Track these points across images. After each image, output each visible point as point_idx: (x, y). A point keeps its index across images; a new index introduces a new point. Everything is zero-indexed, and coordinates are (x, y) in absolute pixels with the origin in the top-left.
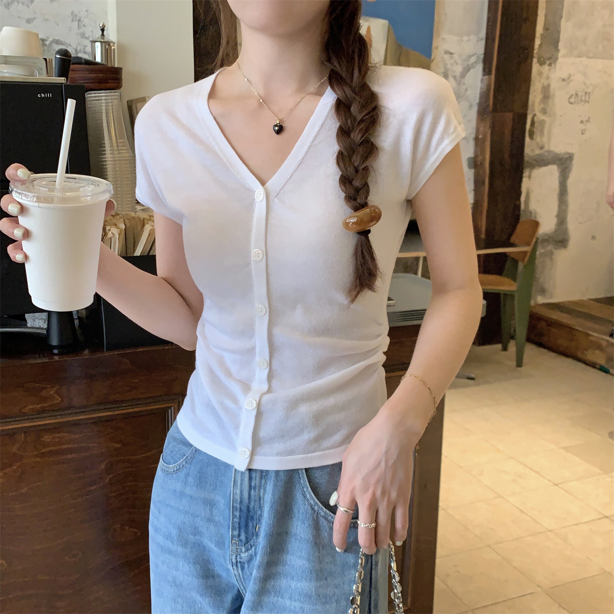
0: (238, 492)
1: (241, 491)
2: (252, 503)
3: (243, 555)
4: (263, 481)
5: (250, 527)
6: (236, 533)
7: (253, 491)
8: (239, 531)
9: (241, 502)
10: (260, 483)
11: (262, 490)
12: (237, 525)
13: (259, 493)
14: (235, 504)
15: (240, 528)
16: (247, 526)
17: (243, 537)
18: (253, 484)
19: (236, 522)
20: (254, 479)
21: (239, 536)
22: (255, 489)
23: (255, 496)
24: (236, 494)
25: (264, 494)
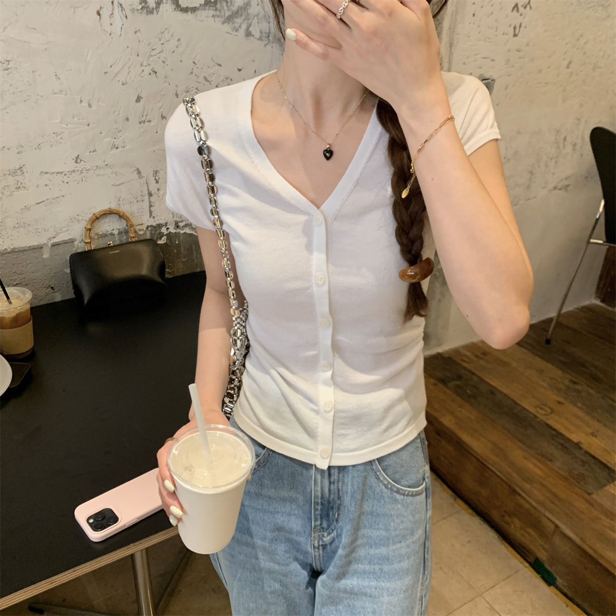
0: (319, 489)
1: (322, 488)
2: (332, 496)
3: (325, 539)
4: (341, 475)
5: (331, 516)
6: (318, 523)
7: (332, 486)
8: (321, 520)
9: (322, 497)
10: (338, 477)
11: (340, 483)
12: (319, 517)
13: (338, 487)
14: (316, 500)
15: (321, 518)
16: (328, 515)
17: (325, 525)
18: (332, 480)
19: (318, 514)
20: (333, 475)
21: (321, 524)
22: (334, 483)
23: (334, 489)
24: (317, 491)
25: (342, 486)
